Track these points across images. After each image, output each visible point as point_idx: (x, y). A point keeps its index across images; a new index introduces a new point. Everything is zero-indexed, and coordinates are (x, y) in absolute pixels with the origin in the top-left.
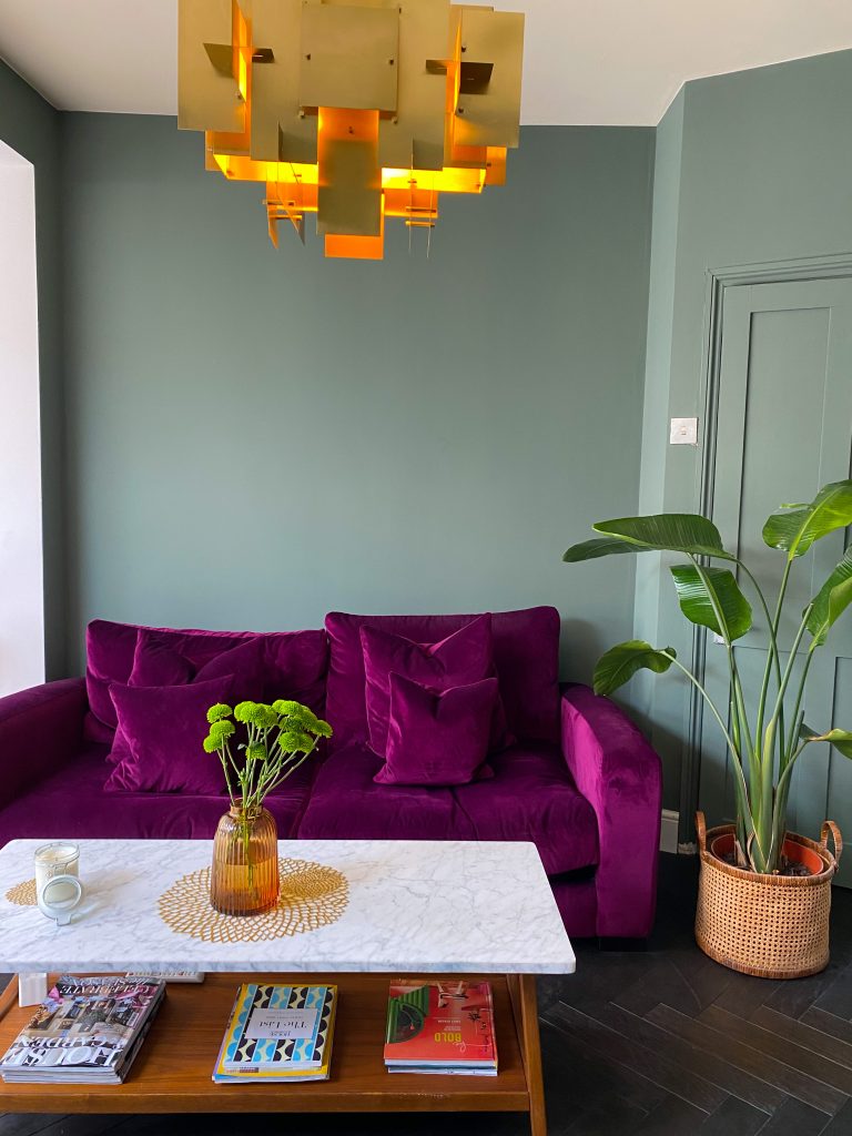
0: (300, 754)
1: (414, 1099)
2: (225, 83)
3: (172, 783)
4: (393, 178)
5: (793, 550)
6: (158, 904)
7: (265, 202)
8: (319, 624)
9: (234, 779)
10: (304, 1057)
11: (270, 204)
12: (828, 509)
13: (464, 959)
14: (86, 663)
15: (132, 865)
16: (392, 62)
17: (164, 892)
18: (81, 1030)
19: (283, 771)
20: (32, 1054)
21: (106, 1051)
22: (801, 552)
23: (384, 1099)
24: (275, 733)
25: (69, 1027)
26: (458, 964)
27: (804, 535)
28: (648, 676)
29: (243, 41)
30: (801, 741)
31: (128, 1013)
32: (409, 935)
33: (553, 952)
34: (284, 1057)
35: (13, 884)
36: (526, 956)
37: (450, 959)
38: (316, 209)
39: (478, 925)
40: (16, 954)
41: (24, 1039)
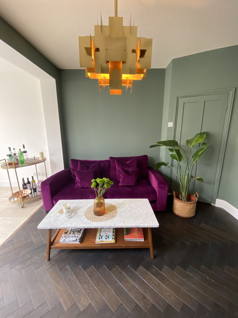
0: (108, 188)
1: (130, 246)
2: (89, 57)
3: (86, 186)
4: (124, 76)
5: (192, 146)
6: (84, 214)
7: (98, 83)
8: (108, 159)
9: (97, 192)
10: (111, 239)
11: (99, 83)
12: (197, 139)
13: (139, 225)
14: (71, 166)
15: (80, 205)
16: (125, 50)
17: (85, 211)
18: (73, 234)
19: (105, 191)
20: (65, 239)
21: (77, 238)
22: (193, 146)
23: (125, 246)
24: (103, 184)
25: (71, 233)
26: (138, 226)
27: (194, 143)
28: (163, 167)
29: (93, 46)
30: (191, 179)
31: (80, 230)
32: (129, 220)
33: (155, 223)
34: (107, 239)
35: (59, 210)
36: (150, 224)
37: (137, 225)
38: (109, 85)
39: (141, 217)
40: (60, 225)
41: (63, 236)
